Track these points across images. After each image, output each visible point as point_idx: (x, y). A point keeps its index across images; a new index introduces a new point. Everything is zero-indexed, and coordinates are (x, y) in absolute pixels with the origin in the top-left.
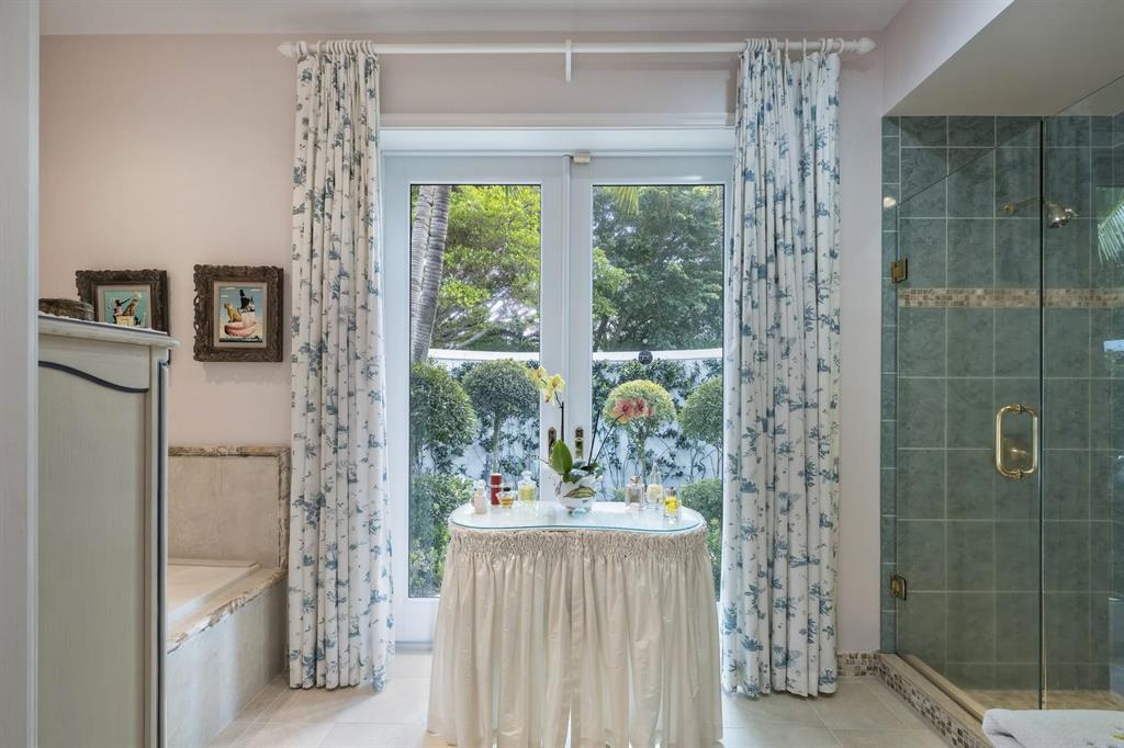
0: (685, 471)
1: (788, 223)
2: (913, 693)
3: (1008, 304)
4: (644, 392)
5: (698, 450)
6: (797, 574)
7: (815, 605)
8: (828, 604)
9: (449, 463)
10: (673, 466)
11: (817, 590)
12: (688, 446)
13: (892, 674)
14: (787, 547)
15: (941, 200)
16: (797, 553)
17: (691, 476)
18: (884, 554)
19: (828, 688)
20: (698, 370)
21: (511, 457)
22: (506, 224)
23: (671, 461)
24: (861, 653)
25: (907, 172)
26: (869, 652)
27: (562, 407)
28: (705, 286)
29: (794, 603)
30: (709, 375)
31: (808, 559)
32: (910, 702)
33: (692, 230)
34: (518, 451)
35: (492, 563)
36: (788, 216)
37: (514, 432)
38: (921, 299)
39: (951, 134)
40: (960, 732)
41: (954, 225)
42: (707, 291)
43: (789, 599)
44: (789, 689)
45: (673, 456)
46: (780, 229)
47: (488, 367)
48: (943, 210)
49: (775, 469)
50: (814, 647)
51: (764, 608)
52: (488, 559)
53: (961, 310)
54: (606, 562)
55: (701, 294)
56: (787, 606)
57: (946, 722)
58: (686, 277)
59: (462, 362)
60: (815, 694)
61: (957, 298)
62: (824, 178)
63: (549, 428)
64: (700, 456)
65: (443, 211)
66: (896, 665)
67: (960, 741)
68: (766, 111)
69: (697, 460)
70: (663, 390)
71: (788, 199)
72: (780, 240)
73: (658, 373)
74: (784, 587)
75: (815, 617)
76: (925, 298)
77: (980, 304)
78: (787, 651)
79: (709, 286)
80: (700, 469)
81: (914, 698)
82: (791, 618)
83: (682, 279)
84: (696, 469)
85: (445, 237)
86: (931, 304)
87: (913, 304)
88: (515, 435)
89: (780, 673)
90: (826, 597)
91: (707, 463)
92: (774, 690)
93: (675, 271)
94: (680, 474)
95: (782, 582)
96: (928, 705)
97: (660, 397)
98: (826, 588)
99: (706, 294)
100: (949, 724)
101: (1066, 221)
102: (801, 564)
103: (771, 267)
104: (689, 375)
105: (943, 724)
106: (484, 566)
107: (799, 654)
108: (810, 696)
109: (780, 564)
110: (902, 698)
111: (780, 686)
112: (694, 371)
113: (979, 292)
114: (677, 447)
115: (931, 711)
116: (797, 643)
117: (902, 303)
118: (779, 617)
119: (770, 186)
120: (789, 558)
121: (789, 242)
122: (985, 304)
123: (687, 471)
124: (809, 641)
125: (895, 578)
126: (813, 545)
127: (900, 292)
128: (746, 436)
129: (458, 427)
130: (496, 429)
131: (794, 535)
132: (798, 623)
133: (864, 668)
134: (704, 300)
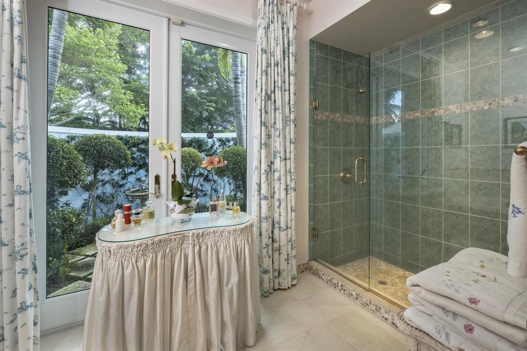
0: (207, 193)
1: (280, 77)
2: (323, 275)
3: (345, 120)
4: (189, 154)
5: (215, 182)
6: (283, 234)
7: (290, 247)
8: (294, 245)
9: (57, 200)
10: (202, 191)
11: (290, 241)
12: (210, 180)
13: (314, 269)
14: (279, 223)
15: (327, 77)
16: (283, 225)
17: (211, 195)
18: (310, 220)
19: (295, 282)
20: (214, 143)
21: (104, 193)
22: (93, 53)
23: (201, 188)
24: (302, 263)
25: (317, 64)
26: (305, 262)
27: (174, 162)
28: (208, 104)
29: (282, 248)
30: (220, 146)
31: (287, 227)
32: (322, 278)
33: (201, 76)
34: (109, 189)
35: (136, 262)
36: (279, 74)
37: (107, 178)
38: (321, 116)
39: (330, 52)
40: (342, 286)
41: (331, 88)
42: (208, 106)
43: (280, 247)
44: (280, 287)
45: (202, 185)
46: (276, 80)
47: (90, 138)
48: (327, 82)
49: (274, 189)
50: (290, 265)
51: (270, 254)
52: (133, 260)
53: (333, 121)
54: (207, 247)
55: (206, 108)
56: (279, 250)
57: (336, 283)
58: (199, 98)
59: (67, 135)
60: (290, 286)
61: (332, 116)
62: (292, 59)
63: (156, 175)
64: (215, 185)
65: (60, 33)
66: (315, 265)
67: (342, 289)
68: (270, 23)
69: (214, 187)
70: (199, 153)
71: (279, 65)
72: (276, 84)
73: (194, 144)
74: (278, 241)
75: (290, 253)
76: (323, 116)
77: (338, 119)
78: (279, 270)
79: (210, 104)
80: (215, 191)
81: (323, 277)
82: (281, 255)
83: (197, 99)
84: (213, 191)
85: (61, 51)
86: (324, 118)
87: (319, 118)
88: (107, 179)
89: (277, 281)
90: (294, 242)
91: (219, 188)
92: (275, 290)
93: (193, 95)
94: (205, 195)
95: (277, 239)
96: (329, 278)
97: (198, 156)
98: (294, 239)
99: (208, 108)
100: (338, 283)
101: (364, 92)
102: (285, 230)
103: (273, 95)
104: (210, 145)
105: (335, 284)
106: (131, 265)
107: (284, 270)
108: (289, 288)
109: (276, 231)
110: (318, 278)
111: (277, 287)
112: (212, 143)
113: (338, 115)
114: (204, 181)
115: (330, 281)
116: (284, 265)
117: (315, 117)
118: (276, 255)
119: (272, 58)
120: (280, 228)
121: (280, 85)
122: (339, 120)
123: (209, 193)
124: (288, 263)
125: (313, 229)
126: (289, 220)
127: (315, 112)
128: (264, 174)
129: (75, 177)
130: (95, 177)
131: (282, 217)
132: (284, 256)
133: (303, 269)
134: (207, 110)
